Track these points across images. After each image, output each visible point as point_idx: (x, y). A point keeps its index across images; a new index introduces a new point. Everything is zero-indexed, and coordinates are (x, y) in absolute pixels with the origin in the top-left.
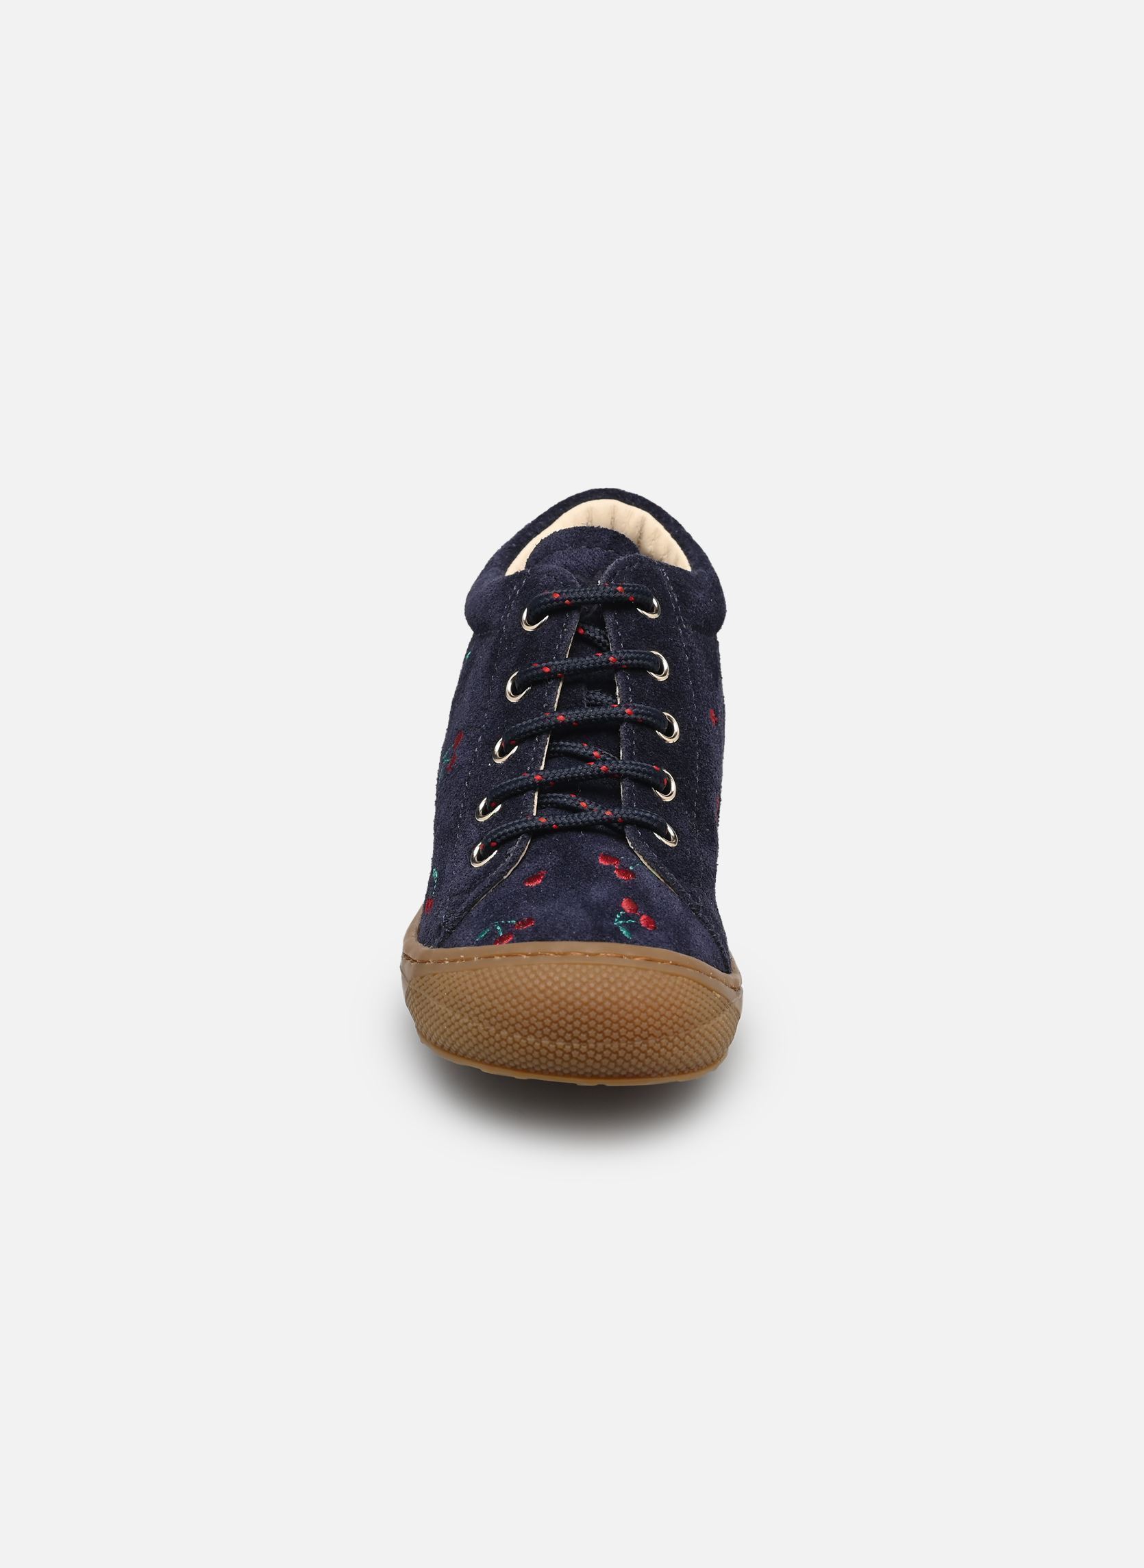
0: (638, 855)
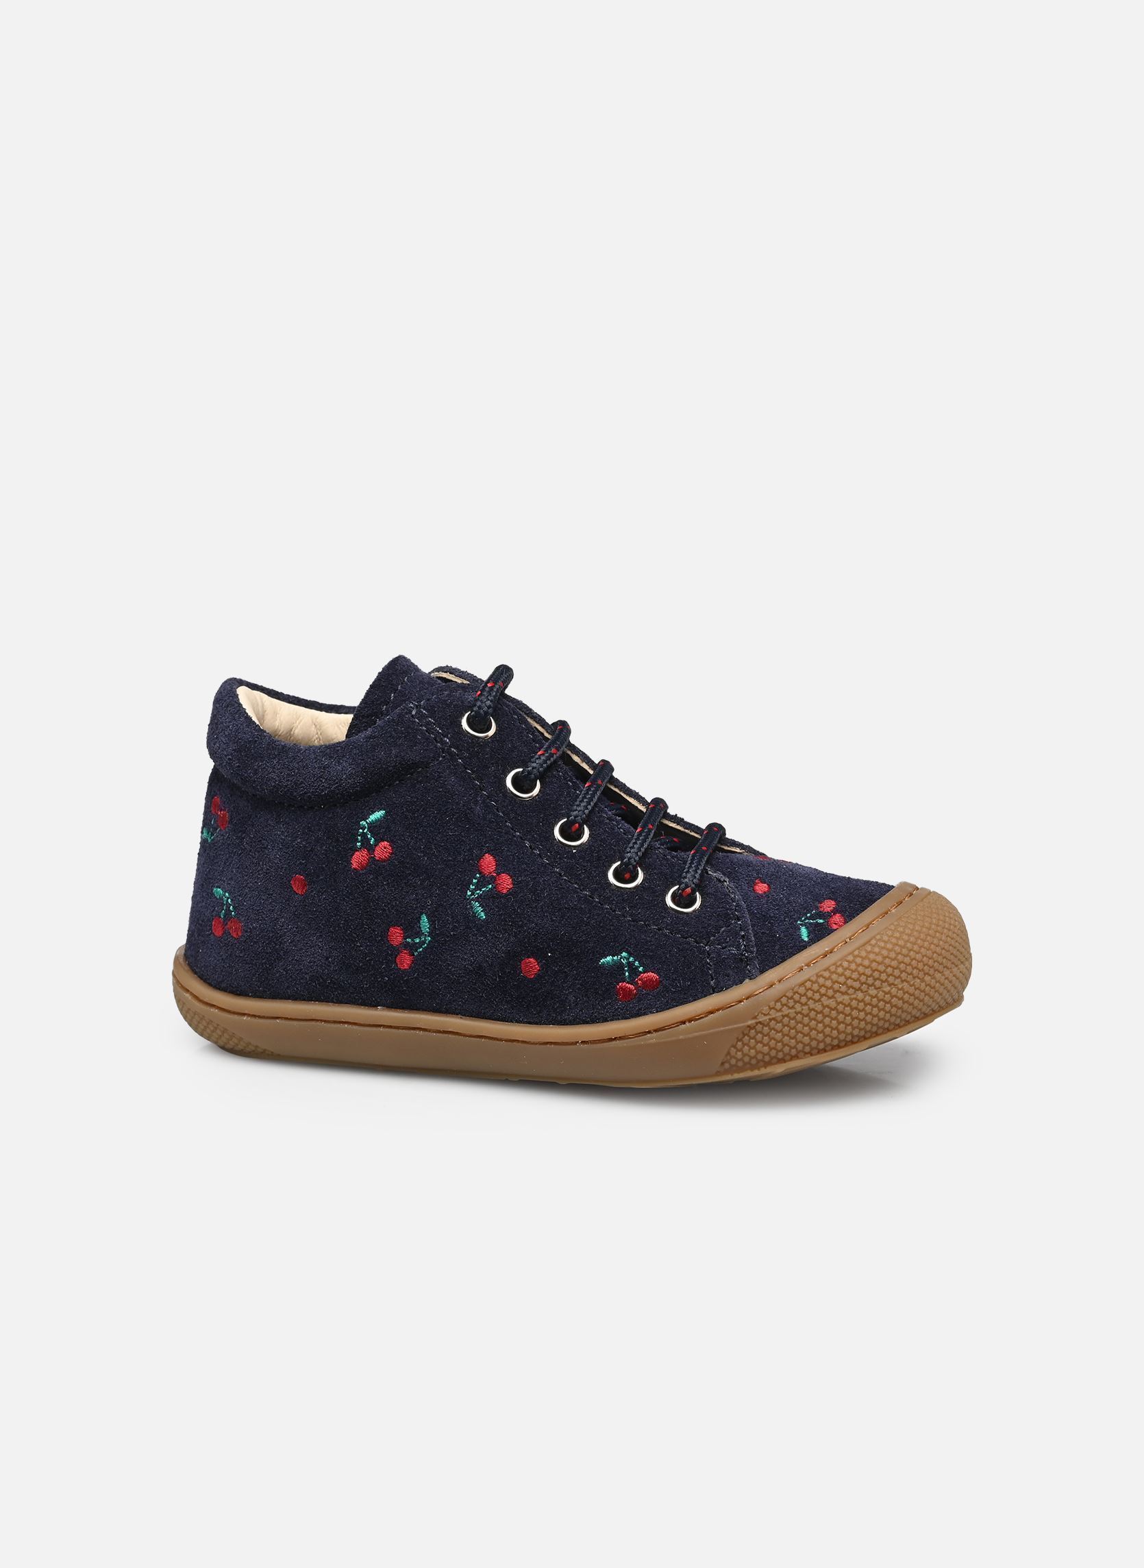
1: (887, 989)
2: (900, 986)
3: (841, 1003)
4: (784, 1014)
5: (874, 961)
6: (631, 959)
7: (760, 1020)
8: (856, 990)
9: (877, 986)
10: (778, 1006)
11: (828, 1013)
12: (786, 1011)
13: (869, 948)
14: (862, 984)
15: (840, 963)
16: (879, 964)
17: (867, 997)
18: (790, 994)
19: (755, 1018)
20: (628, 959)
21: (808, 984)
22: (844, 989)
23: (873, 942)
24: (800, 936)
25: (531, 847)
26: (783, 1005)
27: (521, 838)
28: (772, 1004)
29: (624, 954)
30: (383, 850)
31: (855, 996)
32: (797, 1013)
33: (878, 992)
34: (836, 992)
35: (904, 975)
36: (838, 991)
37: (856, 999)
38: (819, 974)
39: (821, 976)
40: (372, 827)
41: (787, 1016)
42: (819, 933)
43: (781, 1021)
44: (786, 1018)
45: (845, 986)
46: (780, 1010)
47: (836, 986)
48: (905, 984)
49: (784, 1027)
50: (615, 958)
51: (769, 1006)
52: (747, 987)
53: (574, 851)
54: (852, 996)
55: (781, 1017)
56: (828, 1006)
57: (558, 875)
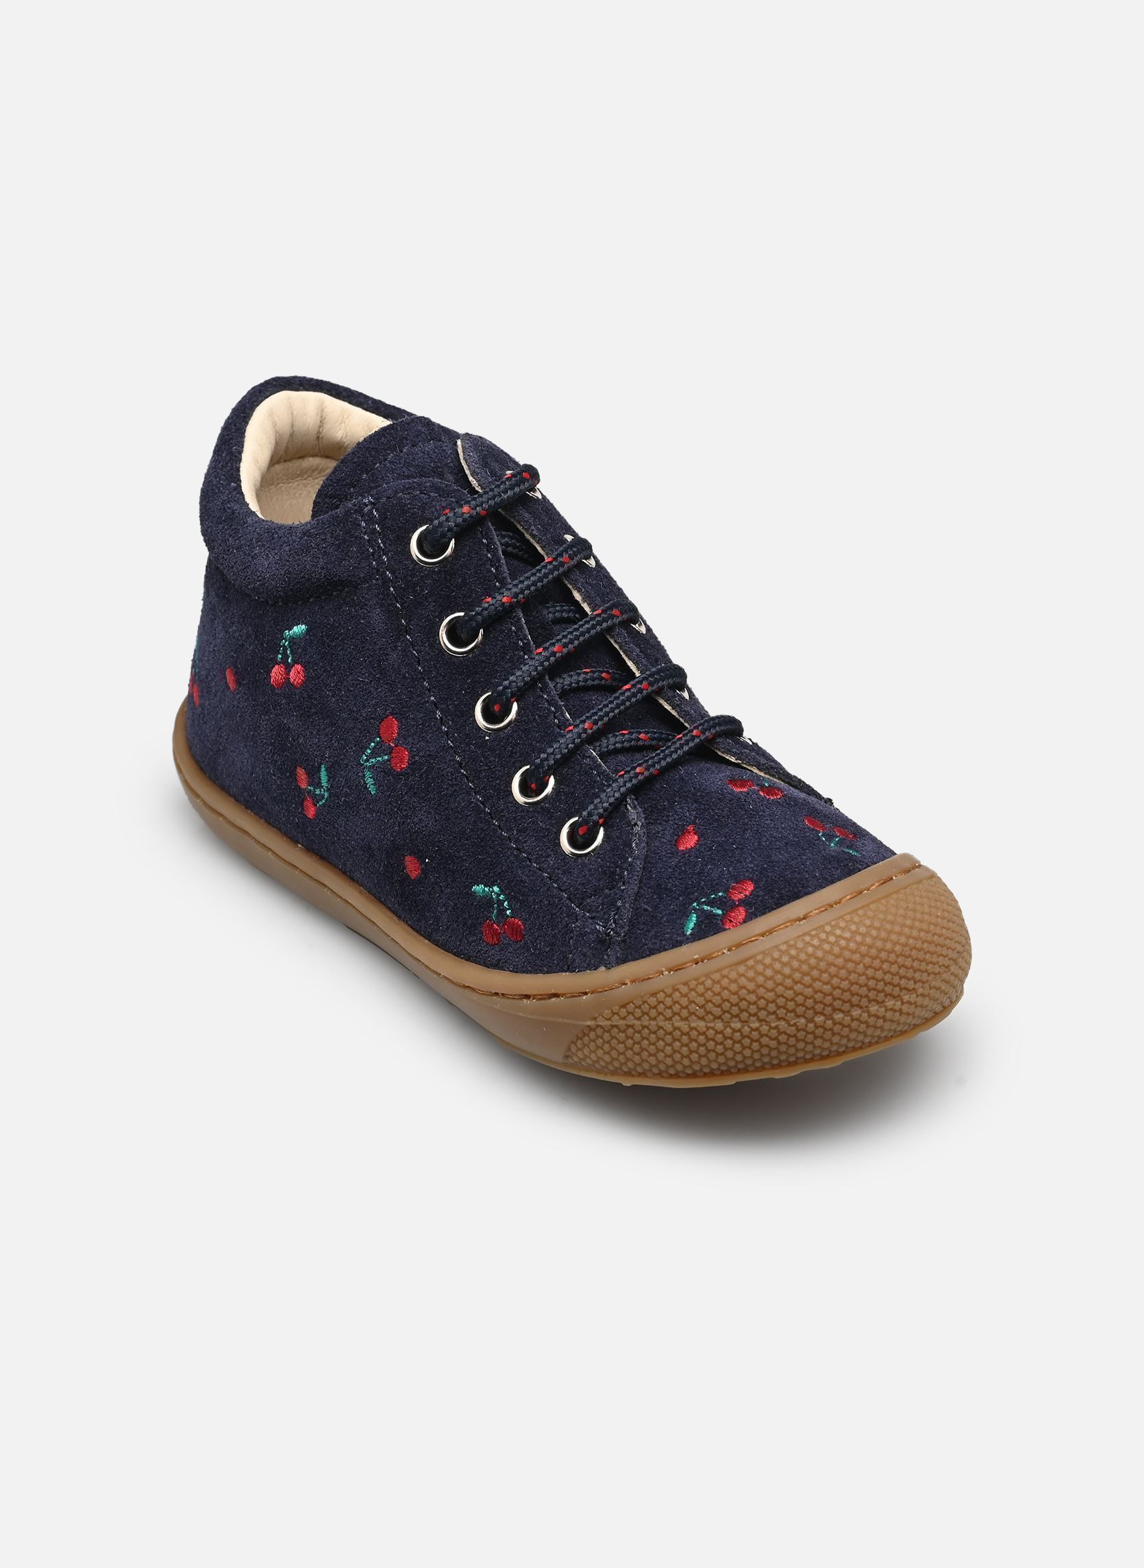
0: (749, 768)
1: (755, 1025)
2: (773, 1025)
3: (695, 1029)
4: (629, 1023)
5: (744, 987)
6: (502, 897)
7: (600, 1024)
8: (716, 1018)
9: (743, 1019)
10: (623, 1012)
11: (678, 1037)
12: (631, 1020)
13: (742, 969)
14: (725, 1012)
15: (703, 979)
16: (749, 992)
17: (728, 1029)
18: (669, 991)
19: (595, 1019)
20: (498, 895)
21: (661, 996)
22: (701, 1012)
23: (751, 963)
24: (683, 926)
25: (441, 718)
26: (629, 1013)
27: (435, 704)
28: (616, 1009)
29: (496, 889)
30: (296, 674)
31: (712, 1025)
32: (644, 1027)
33: (743, 1027)
34: (691, 1014)
35: (781, 1012)
36: (694, 1013)
37: (713, 1028)
38: (675, 987)
39: (678, 990)
40: (292, 640)
41: (632, 1026)
42: (709, 927)
43: (624, 1031)
44: (630, 1029)
45: (703, 1010)
46: (624, 1018)
47: (693, 1007)
48: (783, 1023)
49: (627, 1039)
50: (486, 889)
51: (612, 1011)
52: (599, 976)
53: (487, 738)
54: (710, 1025)
55: (625, 1027)
56: (679, 1029)
57: (457, 765)
